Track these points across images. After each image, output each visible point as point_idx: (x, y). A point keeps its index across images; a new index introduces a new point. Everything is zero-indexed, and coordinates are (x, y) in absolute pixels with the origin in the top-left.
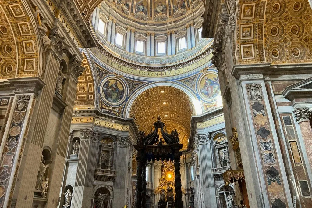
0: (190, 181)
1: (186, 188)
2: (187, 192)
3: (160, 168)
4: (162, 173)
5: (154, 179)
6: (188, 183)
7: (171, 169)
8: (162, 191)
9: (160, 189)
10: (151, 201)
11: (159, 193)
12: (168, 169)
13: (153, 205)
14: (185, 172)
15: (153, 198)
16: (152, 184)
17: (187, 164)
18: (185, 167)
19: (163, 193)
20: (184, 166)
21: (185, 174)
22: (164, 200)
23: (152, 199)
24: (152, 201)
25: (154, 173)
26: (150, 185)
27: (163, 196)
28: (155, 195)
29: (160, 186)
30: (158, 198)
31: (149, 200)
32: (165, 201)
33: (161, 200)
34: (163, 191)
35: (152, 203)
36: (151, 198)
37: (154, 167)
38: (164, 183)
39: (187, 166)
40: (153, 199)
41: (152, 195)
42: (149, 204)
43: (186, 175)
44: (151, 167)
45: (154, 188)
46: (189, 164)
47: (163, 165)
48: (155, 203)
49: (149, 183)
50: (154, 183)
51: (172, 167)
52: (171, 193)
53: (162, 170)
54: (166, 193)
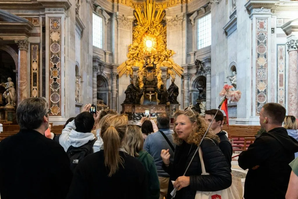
0: (194, 50)
1: (184, 63)
2: (186, 72)
3: (131, 24)
4: (133, 35)
5: (117, 45)
6: (188, 55)
7: (152, 30)
8: (133, 71)
9: (129, 65)
10: (110, 87)
11: (126, 74)
12: (146, 30)
13: (115, 96)
14: (185, 32)
15: (115, 81)
16: (111, 54)
17: (189, 15)
18: (185, 23)
19: (135, 74)
20: (183, 20)
21: (182, 37)
22: (138, 86)
23: (112, 83)
24: (112, 87)
25: (117, 33)
26: (107, 56)
27: (135, 80)
28: (118, 77)
29: (129, 59)
30: (124, 83)
31: (106, 86)
32: (139, 88)
33: (132, 84)
34: (135, 70)
35: (112, 91)
36: (110, 81)
37: (117, 19)
38: (138, 55)
39: (189, 21)
40: (115, 85)
41: (111, 75)
42: (105, 94)
43: (185, 39)
44: (110, 20)
45: (115, 62)
46: (195, 15)
47: (135, 21)
48: (118, 91)
49: (105, 53)
50: (117, 53)
51: (155, 25)
52: (152, 73)
53: (133, 31)
54: (142, 74)
